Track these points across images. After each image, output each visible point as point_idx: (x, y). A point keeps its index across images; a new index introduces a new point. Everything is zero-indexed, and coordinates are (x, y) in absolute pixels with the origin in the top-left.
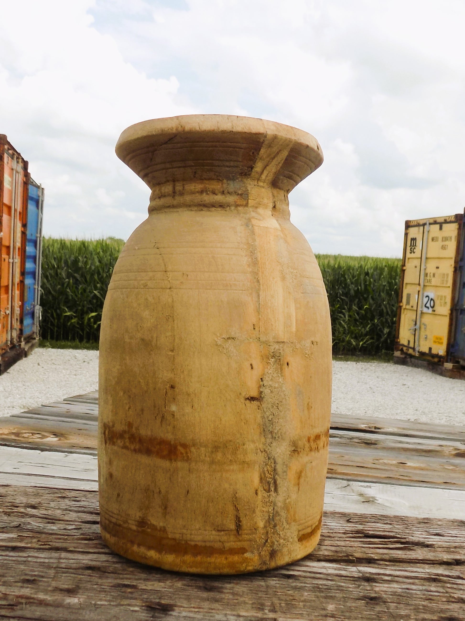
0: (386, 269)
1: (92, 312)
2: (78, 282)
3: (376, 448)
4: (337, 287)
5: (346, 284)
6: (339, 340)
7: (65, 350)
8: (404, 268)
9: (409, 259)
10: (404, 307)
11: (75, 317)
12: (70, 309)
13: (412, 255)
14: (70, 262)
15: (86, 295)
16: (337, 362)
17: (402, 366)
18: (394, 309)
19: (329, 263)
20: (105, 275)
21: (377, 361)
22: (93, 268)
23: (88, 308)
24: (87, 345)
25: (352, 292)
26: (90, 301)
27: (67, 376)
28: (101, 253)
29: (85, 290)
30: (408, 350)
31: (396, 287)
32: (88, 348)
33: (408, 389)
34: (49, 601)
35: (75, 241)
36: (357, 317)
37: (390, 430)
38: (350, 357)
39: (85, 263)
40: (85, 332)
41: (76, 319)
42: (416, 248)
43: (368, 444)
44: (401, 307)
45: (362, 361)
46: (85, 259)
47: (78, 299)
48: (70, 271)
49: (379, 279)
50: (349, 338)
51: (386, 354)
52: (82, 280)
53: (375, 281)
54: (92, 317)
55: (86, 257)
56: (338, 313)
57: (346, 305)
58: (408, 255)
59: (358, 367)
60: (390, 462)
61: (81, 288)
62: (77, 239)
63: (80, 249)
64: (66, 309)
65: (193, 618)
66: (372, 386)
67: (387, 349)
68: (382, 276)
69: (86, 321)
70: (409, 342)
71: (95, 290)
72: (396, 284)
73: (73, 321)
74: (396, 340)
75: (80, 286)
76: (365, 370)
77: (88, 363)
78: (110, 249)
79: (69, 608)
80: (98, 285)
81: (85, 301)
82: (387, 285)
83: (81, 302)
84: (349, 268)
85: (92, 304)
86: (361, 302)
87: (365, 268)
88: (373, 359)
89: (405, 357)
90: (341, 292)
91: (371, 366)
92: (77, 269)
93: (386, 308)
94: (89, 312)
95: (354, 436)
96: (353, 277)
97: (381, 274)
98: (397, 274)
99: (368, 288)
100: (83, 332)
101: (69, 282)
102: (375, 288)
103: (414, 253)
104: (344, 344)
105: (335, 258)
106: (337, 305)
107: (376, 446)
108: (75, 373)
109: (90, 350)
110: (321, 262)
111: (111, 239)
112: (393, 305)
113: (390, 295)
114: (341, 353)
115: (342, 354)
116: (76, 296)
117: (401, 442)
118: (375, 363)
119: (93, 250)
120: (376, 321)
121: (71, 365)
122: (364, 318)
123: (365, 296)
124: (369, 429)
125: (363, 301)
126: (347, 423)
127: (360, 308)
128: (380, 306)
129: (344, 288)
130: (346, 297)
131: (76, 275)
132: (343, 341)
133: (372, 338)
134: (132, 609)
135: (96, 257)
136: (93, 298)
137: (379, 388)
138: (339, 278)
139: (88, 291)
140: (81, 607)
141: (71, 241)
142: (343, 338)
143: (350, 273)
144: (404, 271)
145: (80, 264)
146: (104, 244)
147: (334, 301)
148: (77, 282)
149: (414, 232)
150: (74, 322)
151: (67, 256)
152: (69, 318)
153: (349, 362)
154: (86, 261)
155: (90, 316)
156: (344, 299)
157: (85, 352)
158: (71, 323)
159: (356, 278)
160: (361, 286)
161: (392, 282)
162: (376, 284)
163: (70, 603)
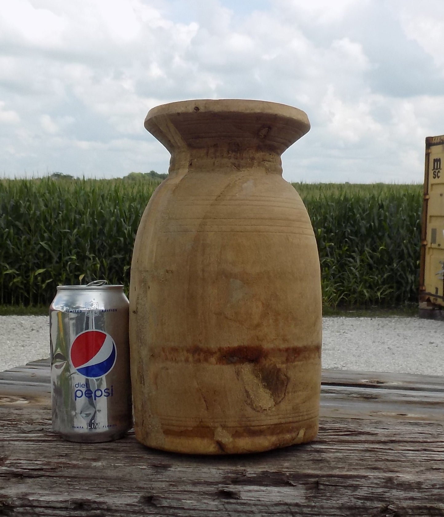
0: (405, 199)
1: (39, 268)
2: (20, 232)
3: (377, 402)
4: (344, 225)
5: (355, 221)
6: (350, 290)
7: (7, 316)
8: (427, 197)
9: (432, 185)
10: (429, 246)
11: (18, 275)
12: (12, 265)
13: (437, 181)
14: (9, 207)
15: (30, 247)
16: (347, 319)
17: (429, 320)
18: (418, 248)
19: (332, 195)
20: (53, 222)
21: (397, 315)
22: (38, 213)
23: (34, 263)
24: (35, 310)
25: (363, 230)
26: (36, 255)
27: (13, 348)
28: (48, 194)
29: (29, 242)
30: (436, 300)
31: (418, 221)
32: (36, 314)
33: (436, 348)
34: (81, 464)
35: (13, 181)
36: (371, 261)
37: (395, 384)
38: (364, 311)
39: (28, 208)
40: (31, 294)
41: (20, 278)
42: (441, 171)
43: (368, 398)
44: (425, 246)
45: (379, 316)
46: (28, 203)
47: (21, 254)
48: (10, 218)
49: (397, 212)
50: (362, 288)
51: (410, 306)
52: (25, 229)
53: (391, 215)
54: (39, 274)
55: (28, 201)
56: (346, 257)
57: (357, 247)
58: (432, 181)
59: (374, 323)
60: (389, 414)
61: (24, 239)
62: (15, 178)
63: (21, 191)
64: (8, 266)
65: (186, 471)
66: (391, 347)
67: (411, 299)
68: (401, 209)
69: (32, 280)
70: (437, 289)
71: (42, 241)
72: (418, 217)
73: (15, 280)
74: (421, 288)
75: (23, 237)
76: (383, 327)
77: (38, 331)
78: (58, 190)
79: (96, 469)
80: (46, 235)
81: (29, 254)
82: (408, 219)
83: (25, 256)
84: (358, 200)
85: (38, 259)
86: (375, 243)
87: (378, 200)
88: (393, 313)
89: (434, 309)
90: (349, 231)
91: (390, 321)
92: (19, 217)
93: (407, 249)
94: (35, 268)
95: (353, 391)
96: (364, 211)
97: (399, 206)
98: (419, 206)
99: (383, 223)
100: (29, 294)
101: (9, 232)
102: (392, 223)
103: (438, 177)
104: (355, 296)
105: (341, 187)
106: (345, 247)
107: (377, 400)
108: (22, 344)
109: (38, 315)
110: (322, 195)
111: (57, 175)
112: (416, 245)
113: (412, 232)
114: (352, 307)
115: (353, 309)
116: (19, 249)
117: (405, 396)
118: (395, 318)
119: (37, 192)
120: (395, 265)
121: (17, 334)
122: (379, 261)
123: (380, 234)
124: (371, 384)
125: (378, 240)
126: (346, 379)
127: (374, 250)
128: (399, 246)
129: (353, 226)
130: (356, 236)
131: (17, 223)
132: (355, 292)
133: (391, 287)
134: (141, 467)
135: (41, 200)
136: (39, 251)
137: (400, 349)
138: (345, 213)
139: (32, 242)
140: (104, 468)
141: (9, 181)
142: (354, 289)
143: (360, 206)
144: (426, 201)
145: (22, 210)
146: (50, 183)
147: (341, 242)
148: (18, 232)
149: (436, 151)
150: (18, 282)
151: (6, 201)
152: (11, 277)
153: (362, 318)
154: (30, 206)
155: (37, 273)
156: (354, 240)
157: (32, 318)
158: (14, 283)
159: (368, 212)
160: (374, 222)
161: (414, 215)
162: (393, 219)
163: (95, 465)
